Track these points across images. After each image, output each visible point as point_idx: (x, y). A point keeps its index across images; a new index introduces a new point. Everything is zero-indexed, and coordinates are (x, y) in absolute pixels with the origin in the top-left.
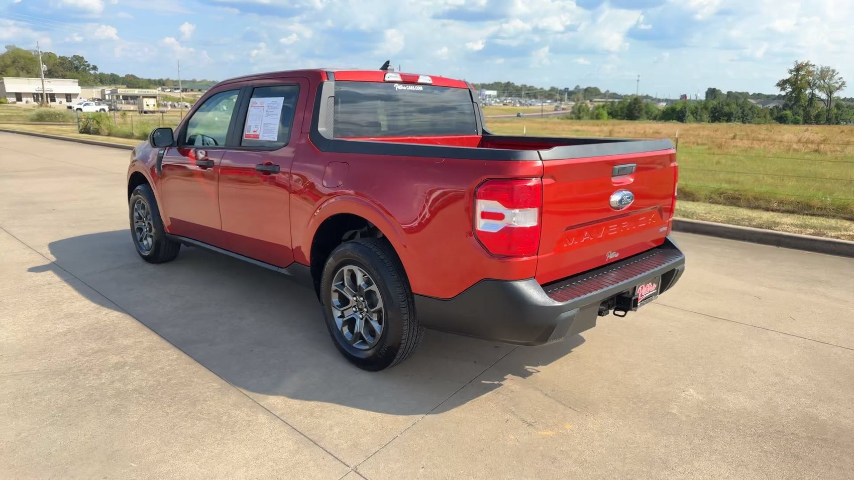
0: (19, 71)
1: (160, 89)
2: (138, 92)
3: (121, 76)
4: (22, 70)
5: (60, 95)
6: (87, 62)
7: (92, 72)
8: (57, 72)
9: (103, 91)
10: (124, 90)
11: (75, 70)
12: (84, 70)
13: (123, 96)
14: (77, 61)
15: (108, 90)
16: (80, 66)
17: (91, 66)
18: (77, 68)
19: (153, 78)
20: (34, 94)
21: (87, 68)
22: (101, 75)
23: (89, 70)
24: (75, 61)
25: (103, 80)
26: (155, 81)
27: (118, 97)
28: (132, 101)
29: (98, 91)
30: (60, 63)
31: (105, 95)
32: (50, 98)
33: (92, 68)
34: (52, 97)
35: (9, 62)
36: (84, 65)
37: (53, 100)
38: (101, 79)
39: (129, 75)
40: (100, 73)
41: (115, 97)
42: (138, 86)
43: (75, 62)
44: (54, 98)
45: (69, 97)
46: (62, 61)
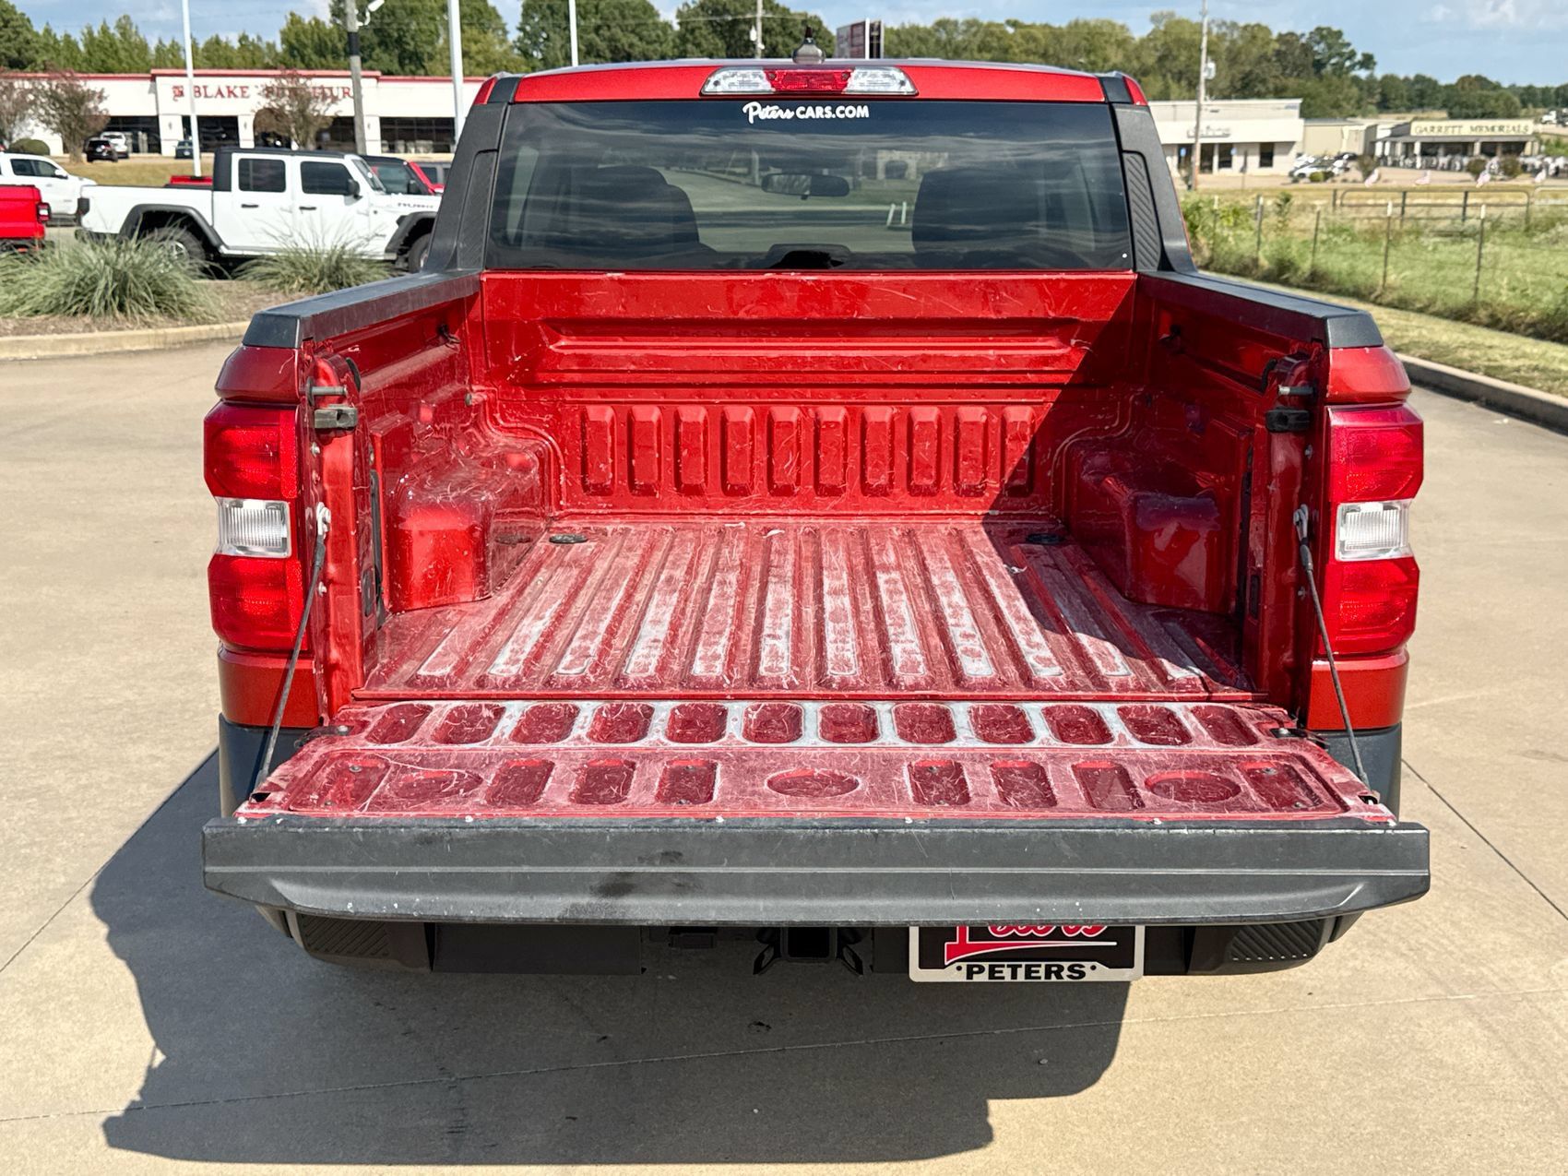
0: (1170, 81)
1: (1553, 116)
2: (1472, 129)
3: (1443, 82)
4: (1179, 80)
5: (1245, 148)
6: (1348, 45)
7: (1363, 74)
8: (1264, 81)
9: (1371, 130)
10: (1436, 124)
11: (1313, 70)
12: (1339, 69)
13: (1423, 145)
14: (1322, 45)
15: (1385, 125)
16: (1330, 57)
17: (1359, 57)
18: (1319, 65)
19: (1539, 84)
20: (1181, 146)
21: (1348, 63)
22: (1389, 80)
23: (1352, 67)
24: (1318, 43)
25: (1389, 96)
26: (1545, 90)
27: (1409, 147)
28: (1443, 160)
29: (1357, 132)
30: (1278, 53)
31: (1373, 144)
32: (1220, 156)
33: (1359, 63)
34: (1225, 153)
35: (1151, 60)
36: (1340, 55)
37: (1226, 163)
38: (1383, 95)
39: (1469, 77)
40: (1385, 78)
41: (1399, 148)
42: (1479, 111)
43: (1316, 48)
44: (1231, 156)
45: (1267, 153)
46: (1283, 48)
